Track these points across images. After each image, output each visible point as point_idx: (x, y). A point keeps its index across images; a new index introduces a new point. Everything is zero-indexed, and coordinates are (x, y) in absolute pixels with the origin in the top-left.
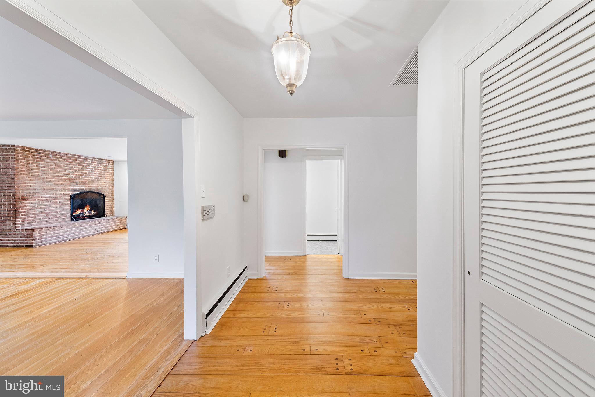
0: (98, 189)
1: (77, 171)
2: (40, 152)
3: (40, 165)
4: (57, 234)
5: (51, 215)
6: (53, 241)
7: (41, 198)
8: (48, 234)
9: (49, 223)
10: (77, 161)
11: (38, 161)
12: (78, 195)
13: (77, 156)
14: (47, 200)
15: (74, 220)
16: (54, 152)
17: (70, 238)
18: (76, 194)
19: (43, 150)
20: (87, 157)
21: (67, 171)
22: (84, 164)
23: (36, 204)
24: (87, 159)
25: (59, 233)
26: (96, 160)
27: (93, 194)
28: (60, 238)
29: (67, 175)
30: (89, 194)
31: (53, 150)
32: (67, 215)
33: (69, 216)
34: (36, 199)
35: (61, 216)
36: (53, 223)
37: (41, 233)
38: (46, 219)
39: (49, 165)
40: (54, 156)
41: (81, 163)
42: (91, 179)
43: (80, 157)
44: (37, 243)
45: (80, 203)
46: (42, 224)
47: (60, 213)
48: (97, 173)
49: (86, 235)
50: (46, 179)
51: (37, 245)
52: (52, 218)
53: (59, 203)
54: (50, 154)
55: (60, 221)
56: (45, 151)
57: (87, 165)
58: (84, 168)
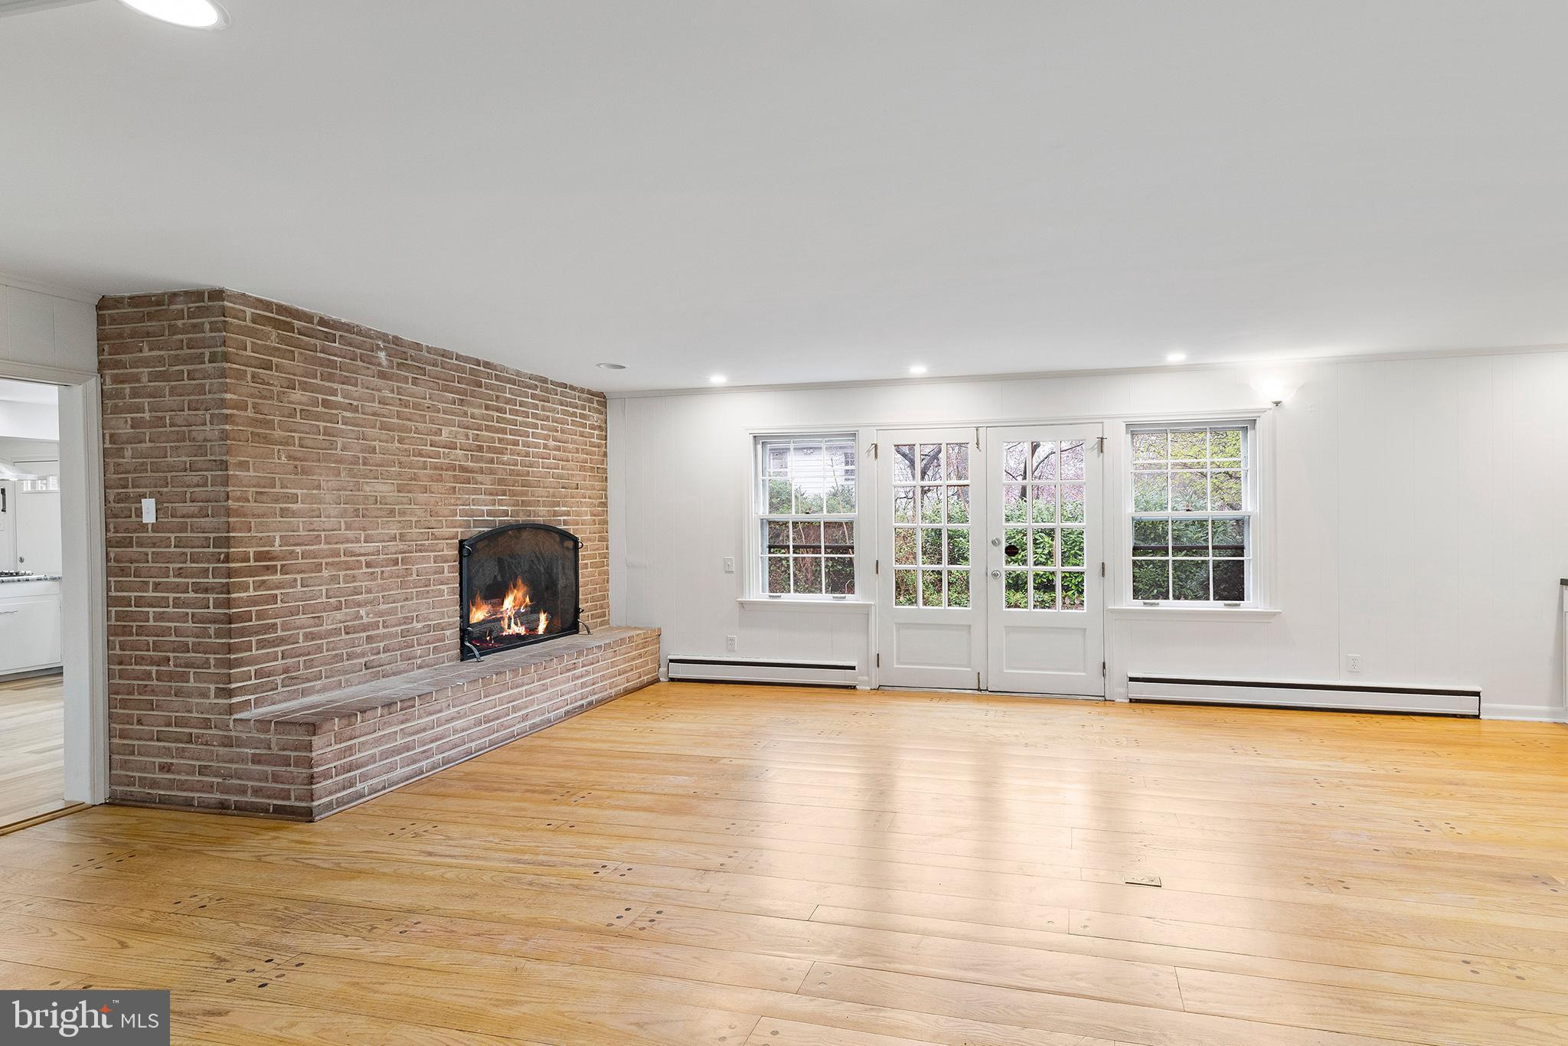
0: (555, 514)
1: (484, 433)
2: (338, 333)
3: (339, 399)
4: (415, 737)
5: (384, 637)
6: (400, 772)
7: (343, 558)
8: (378, 741)
9: (376, 676)
10: (480, 387)
11: (330, 378)
12: (486, 542)
13: (482, 368)
14: (368, 565)
15: (477, 653)
16: (397, 340)
17: (467, 746)
18: (482, 537)
19: (348, 328)
20: (518, 373)
21: (445, 431)
22: (508, 401)
23: (324, 588)
24: (518, 381)
25: (424, 730)
26: (547, 391)
27: (542, 534)
28: (428, 754)
29: (447, 451)
30: (525, 535)
31: (391, 332)
32: (448, 633)
33: (452, 636)
34: (324, 561)
35: (424, 638)
36: (394, 674)
37: (351, 739)
38: (363, 655)
39: (374, 401)
40: (396, 360)
41: (497, 397)
42: (530, 469)
43: (494, 372)
44: (331, 794)
45: (495, 577)
46: (347, 681)
47: (420, 625)
48: (551, 443)
49: (528, 723)
50: (364, 464)
51: (329, 806)
52: (389, 651)
53: (414, 575)
54: (378, 348)
55: (419, 661)
56: (360, 333)
57: (518, 408)
58: (508, 422)
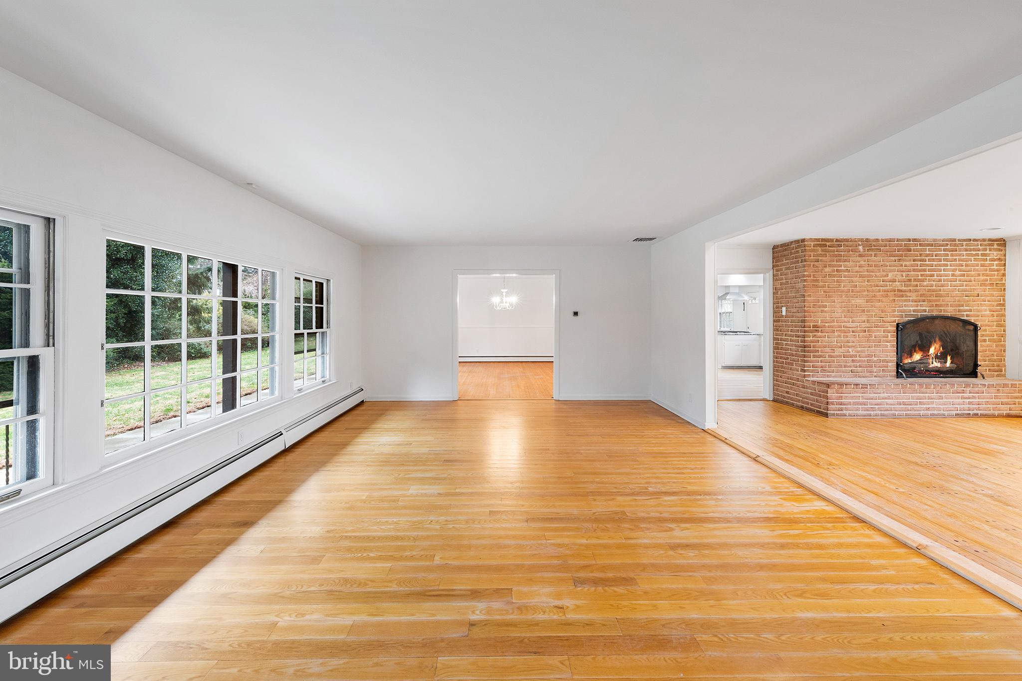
0: (959, 311)
1: (912, 273)
2: (843, 243)
3: (843, 268)
4: (868, 401)
5: (859, 361)
6: (860, 412)
7: (843, 329)
8: (852, 398)
9: (856, 376)
10: (911, 251)
11: (839, 261)
12: (912, 324)
13: (911, 242)
14: (853, 332)
15: (904, 375)
16: (867, 240)
17: (893, 412)
18: (910, 322)
19: (847, 240)
20: (935, 240)
21: (890, 275)
22: (927, 255)
23: (835, 339)
24: (934, 244)
25: (872, 399)
26: (955, 245)
27: (948, 322)
28: (874, 409)
29: (891, 283)
30: (937, 322)
31: (865, 237)
32: (890, 364)
33: (892, 366)
34: (836, 329)
35: (878, 364)
36: (864, 377)
37: (841, 393)
38: (850, 367)
39: (856, 267)
40: (866, 248)
41: (921, 255)
42: (942, 288)
43: (918, 243)
44: (834, 411)
45: (917, 341)
46: (844, 375)
47: (876, 359)
48: (958, 273)
49: (929, 412)
50: (852, 292)
51: (833, 415)
52: (861, 367)
53: (873, 338)
54: (859, 245)
55: (875, 374)
56: (851, 241)
57: (934, 257)
58: (927, 265)
